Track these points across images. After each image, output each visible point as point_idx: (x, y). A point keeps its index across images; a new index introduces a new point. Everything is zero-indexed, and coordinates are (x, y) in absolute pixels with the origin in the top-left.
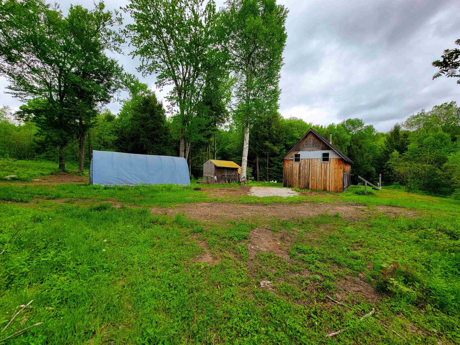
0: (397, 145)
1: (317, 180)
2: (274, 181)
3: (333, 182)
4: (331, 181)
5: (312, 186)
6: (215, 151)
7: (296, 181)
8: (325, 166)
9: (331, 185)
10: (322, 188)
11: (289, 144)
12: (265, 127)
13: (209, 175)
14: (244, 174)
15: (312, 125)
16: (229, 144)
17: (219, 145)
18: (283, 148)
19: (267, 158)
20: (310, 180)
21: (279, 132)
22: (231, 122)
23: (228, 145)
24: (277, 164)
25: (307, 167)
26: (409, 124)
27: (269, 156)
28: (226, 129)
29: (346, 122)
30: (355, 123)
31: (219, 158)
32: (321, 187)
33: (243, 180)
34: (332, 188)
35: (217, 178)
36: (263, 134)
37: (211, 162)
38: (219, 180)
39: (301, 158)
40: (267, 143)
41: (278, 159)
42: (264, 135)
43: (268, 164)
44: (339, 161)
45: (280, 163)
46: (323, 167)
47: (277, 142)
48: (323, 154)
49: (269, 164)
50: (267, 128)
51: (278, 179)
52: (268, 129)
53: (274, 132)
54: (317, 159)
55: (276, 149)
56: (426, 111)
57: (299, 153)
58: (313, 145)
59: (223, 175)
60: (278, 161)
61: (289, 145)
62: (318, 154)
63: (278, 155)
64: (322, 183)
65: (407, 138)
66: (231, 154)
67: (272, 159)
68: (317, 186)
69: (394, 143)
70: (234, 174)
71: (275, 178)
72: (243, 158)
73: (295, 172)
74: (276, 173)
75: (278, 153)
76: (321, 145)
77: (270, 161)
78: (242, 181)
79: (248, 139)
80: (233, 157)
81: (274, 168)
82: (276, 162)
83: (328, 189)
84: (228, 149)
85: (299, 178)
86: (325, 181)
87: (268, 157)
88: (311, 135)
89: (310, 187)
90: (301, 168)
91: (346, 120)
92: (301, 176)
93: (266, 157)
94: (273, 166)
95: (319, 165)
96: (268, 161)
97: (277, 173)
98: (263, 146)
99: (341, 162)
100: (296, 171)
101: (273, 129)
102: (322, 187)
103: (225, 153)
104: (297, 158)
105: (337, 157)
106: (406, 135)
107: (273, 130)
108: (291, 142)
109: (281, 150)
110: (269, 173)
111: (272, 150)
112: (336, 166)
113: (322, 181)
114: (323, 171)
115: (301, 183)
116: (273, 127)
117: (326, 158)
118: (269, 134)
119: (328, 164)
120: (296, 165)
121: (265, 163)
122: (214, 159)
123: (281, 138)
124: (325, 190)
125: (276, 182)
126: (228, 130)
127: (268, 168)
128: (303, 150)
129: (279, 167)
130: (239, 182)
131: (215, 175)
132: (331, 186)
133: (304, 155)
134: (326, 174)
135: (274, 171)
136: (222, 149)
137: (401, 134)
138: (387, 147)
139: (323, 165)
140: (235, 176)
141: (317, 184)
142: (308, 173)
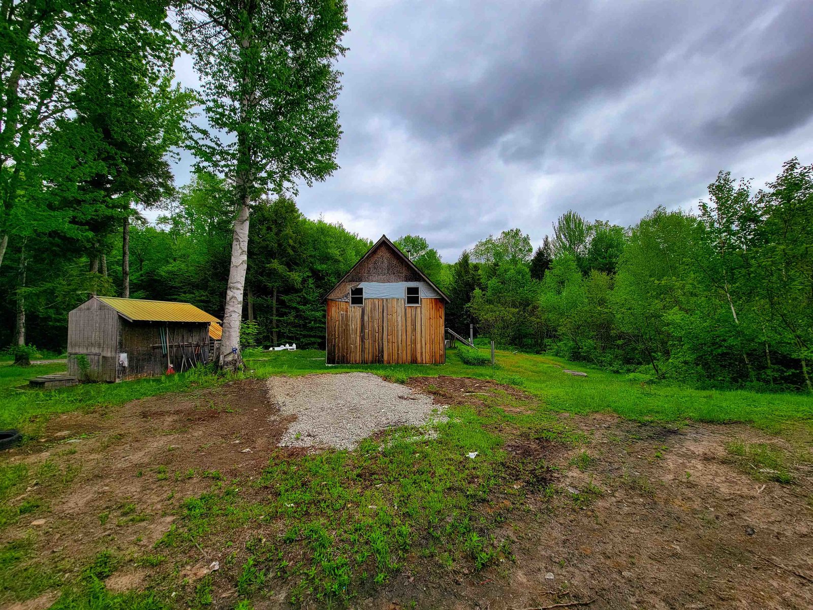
0: (468, 281)
1: (397, 342)
2: (291, 345)
3: (428, 345)
4: (423, 343)
5: (389, 355)
6: (125, 273)
7: (356, 347)
8: (413, 313)
9: (424, 351)
10: (409, 358)
11: (319, 268)
12: (269, 229)
13: (95, 350)
14: (234, 341)
15: (358, 239)
16: (172, 261)
17: (142, 261)
18: (308, 277)
19: (272, 296)
20: (385, 343)
21: (300, 243)
22: (177, 211)
23: (168, 262)
24: (295, 308)
25: (377, 315)
26: (477, 253)
27: (278, 292)
28: (162, 226)
29: (404, 240)
30: (417, 244)
31: (141, 293)
32: (406, 356)
33: (230, 358)
34: (427, 357)
35: (130, 359)
36: (264, 244)
37: (102, 307)
38: (136, 365)
39: (364, 296)
40: (275, 264)
41: (299, 299)
42: (267, 245)
43: (274, 310)
44: (436, 304)
45: (301, 307)
46: (409, 315)
47: (297, 264)
48: (408, 289)
49: (277, 310)
50: (275, 230)
51: (298, 339)
52: (277, 234)
53: (291, 241)
54: (398, 299)
55: (296, 277)
56: (494, 238)
57: (362, 285)
58: (389, 270)
59: (154, 348)
60: (298, 303)
61: (319, 271)
62: (398, 289)
63: (299, 291)
64: (409, 347)
65: (477, 271)
66: (177, 285)
67: (284, 298)
68: (398, 354)
69: (465, 278)
70: (194, 340)
71: (291, 338)
72: (230, 293)
73: (352, 326)
74: (293, 327)
75: (299, 286)
76: (404, 272)
77: (281, 303)
78: (227, 364)
79: (247, 239)
80: (185, 293)
81: (291, 318)
82: (294, 305)
83: (419, 359)
84: (169, 272)
85: (362, 339)
86: (414, 342)
87: (275, 293)
88: (383, 249)
89: (386, 358)
90: (366, 318)
91: (404, 237)
92: (366, 336)
93: (271, 293)
94: (284, 314)
95: (401, 311)
96: (274, 302)
97: (295, 327)
98: (264, 271)
99: (440, 304)
100: (355, 325)
101: (287, 235)
102: (409, 355)
103: (156, 281)
104: (357, 297)
105: (432, 295)
106: (476, 267)
107: (287, 237)
108: (324, 266)
109: (304, 281)
110: (278, 327)
111: (285, 280)
112: (433, 312)
113: (409, 343)
114: (409, 324)
115: (367, 351)
116: (288, 231)
117: (413, 297)
118: (280, 245)
119: (419, 310)
120: (355, 312)
121: (269, 308)
122: (120, 295)
123: (305, 256)
124: (414, 361)
125: (294, 346)
126: (168, 228)
127: (275, 318)
128: (368, 280)
129: (301, 315)
130: (217, 367)
131: (121, 348)
132: (424, 354)
133: (372, 289)
134: (414, 330)
135: (288, 324)
136: (150, 274)
137: (471, 266)
138: (456, 282)
139: (409, 311)
140: (198, 345)
141: (398, 350)
142: (381, 328)
